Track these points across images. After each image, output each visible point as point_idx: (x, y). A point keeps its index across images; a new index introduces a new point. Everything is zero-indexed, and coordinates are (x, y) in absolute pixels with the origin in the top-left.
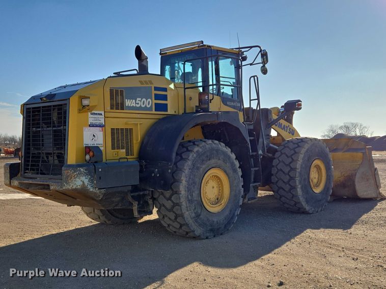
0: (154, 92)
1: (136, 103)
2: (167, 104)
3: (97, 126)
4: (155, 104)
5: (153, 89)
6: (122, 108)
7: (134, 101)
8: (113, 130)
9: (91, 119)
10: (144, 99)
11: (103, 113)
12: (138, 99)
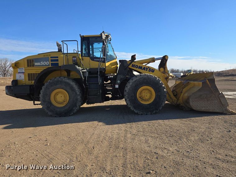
0: (50, 59)
1: (40, 64)
2: (58, 63)
3: (21, 73)
4: (51, 63)
5: (50, 58)
6: (33, 66)
7: (39, 63)
8: (29, 74)
9: (19, 70)
10: (45, 62)
11: (24, 68)
12: (41, 62)
